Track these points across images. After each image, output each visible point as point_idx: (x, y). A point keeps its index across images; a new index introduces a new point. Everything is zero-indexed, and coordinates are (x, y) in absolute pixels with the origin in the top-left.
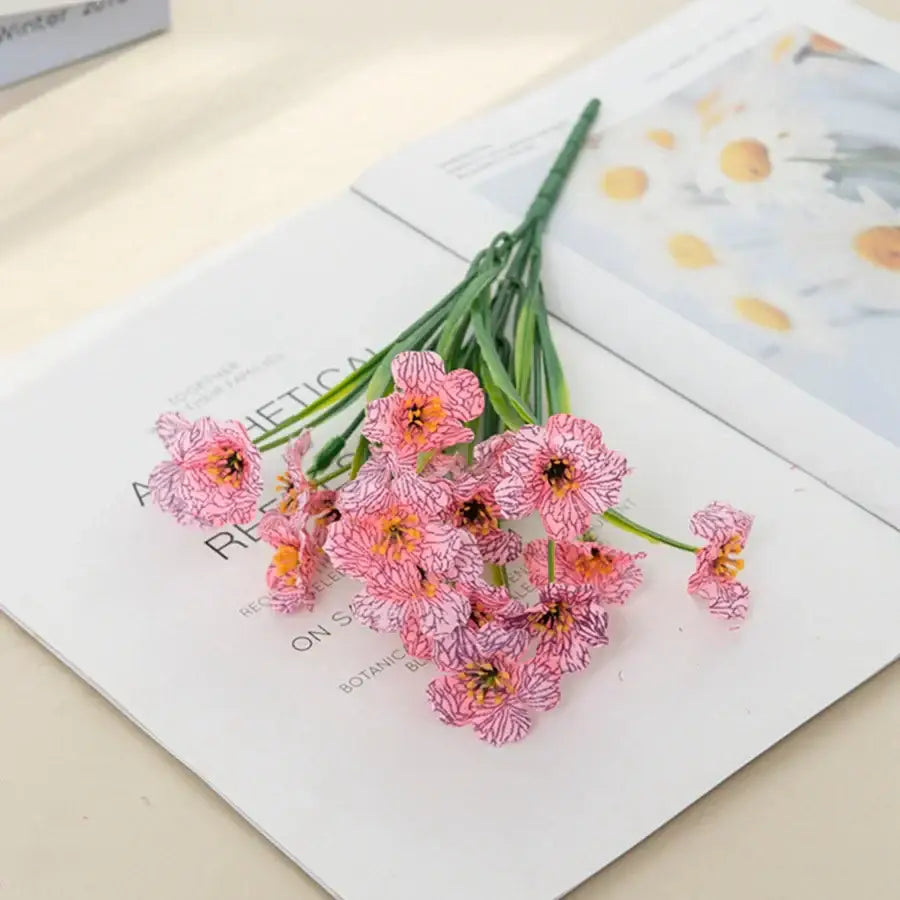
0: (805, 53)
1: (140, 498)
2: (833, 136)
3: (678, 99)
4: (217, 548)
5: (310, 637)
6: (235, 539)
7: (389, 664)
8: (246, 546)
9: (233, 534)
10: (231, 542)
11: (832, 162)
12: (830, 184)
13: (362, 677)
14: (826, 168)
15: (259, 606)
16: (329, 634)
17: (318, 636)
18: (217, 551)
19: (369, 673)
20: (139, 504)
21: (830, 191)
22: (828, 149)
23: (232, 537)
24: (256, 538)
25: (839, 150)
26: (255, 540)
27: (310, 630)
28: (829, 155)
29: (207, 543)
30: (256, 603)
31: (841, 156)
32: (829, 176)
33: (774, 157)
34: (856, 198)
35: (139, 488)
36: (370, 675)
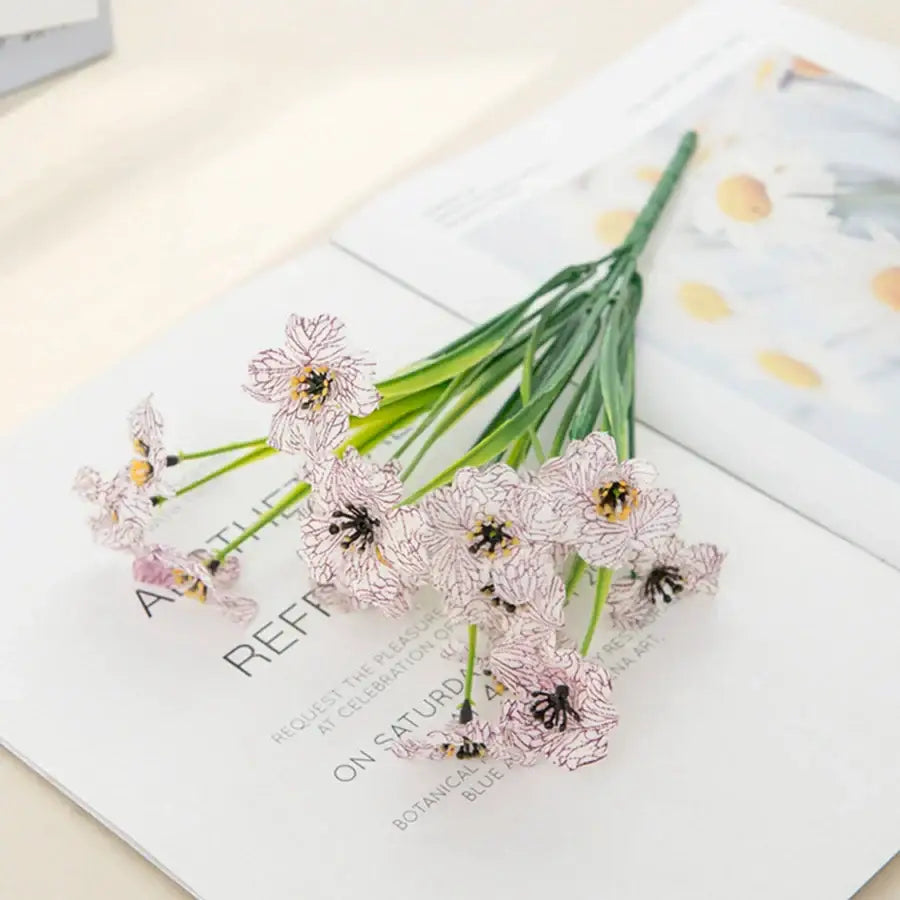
0: (789, 78)
1: (146, 608)
2: (832, 169)
4: (238, 663)
5: (354, 766)
6: (256, 652)
7: (444, 794)
8: (269, 660)
9: (255, 647)
10: (252, 655)
11: (835, 197)
12: (835, 221)
13: (416, 809)
14: (829, 205)
15: (293, 731)
16: (373, 760)
17: (362, 763)
18: (238, 667)
19: (423, 805)
20: (147, 615)
21: (837, 229)
22: (827, 184)
23: (253, 650)
24: (280, 650)
25: (840, 184)
26: (279, 653)
27: (353, 757)
28: (830, 190)
29: (225, 658)
30: (289, 727)
31: (843, 191)
32: (833, 213)
33: (773, 193)
34: (866, 236)
35: (142, 595)
36: (425, 807)
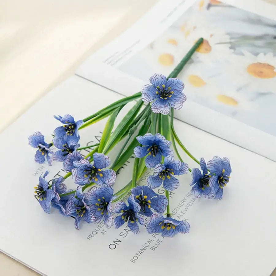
0: (210, 6)
2: (228, 34)
3: (174, 27)
5: (115, 244)
7: (145, 249)
11: (230, 43)
12: (232, 51)
13: (137, 255)
14: (229, 45)
15: (93, 235)
16: (120, 241)
19: (139, 253)
21: (233, 53)
22: (227, 39)
25: (231, 38)
27: (114, 241)
28: (228, 41)
31: (233, 41)
32: (231, 48)
33: (211, 44)
34: (242, 54)
36: (140, 254)
